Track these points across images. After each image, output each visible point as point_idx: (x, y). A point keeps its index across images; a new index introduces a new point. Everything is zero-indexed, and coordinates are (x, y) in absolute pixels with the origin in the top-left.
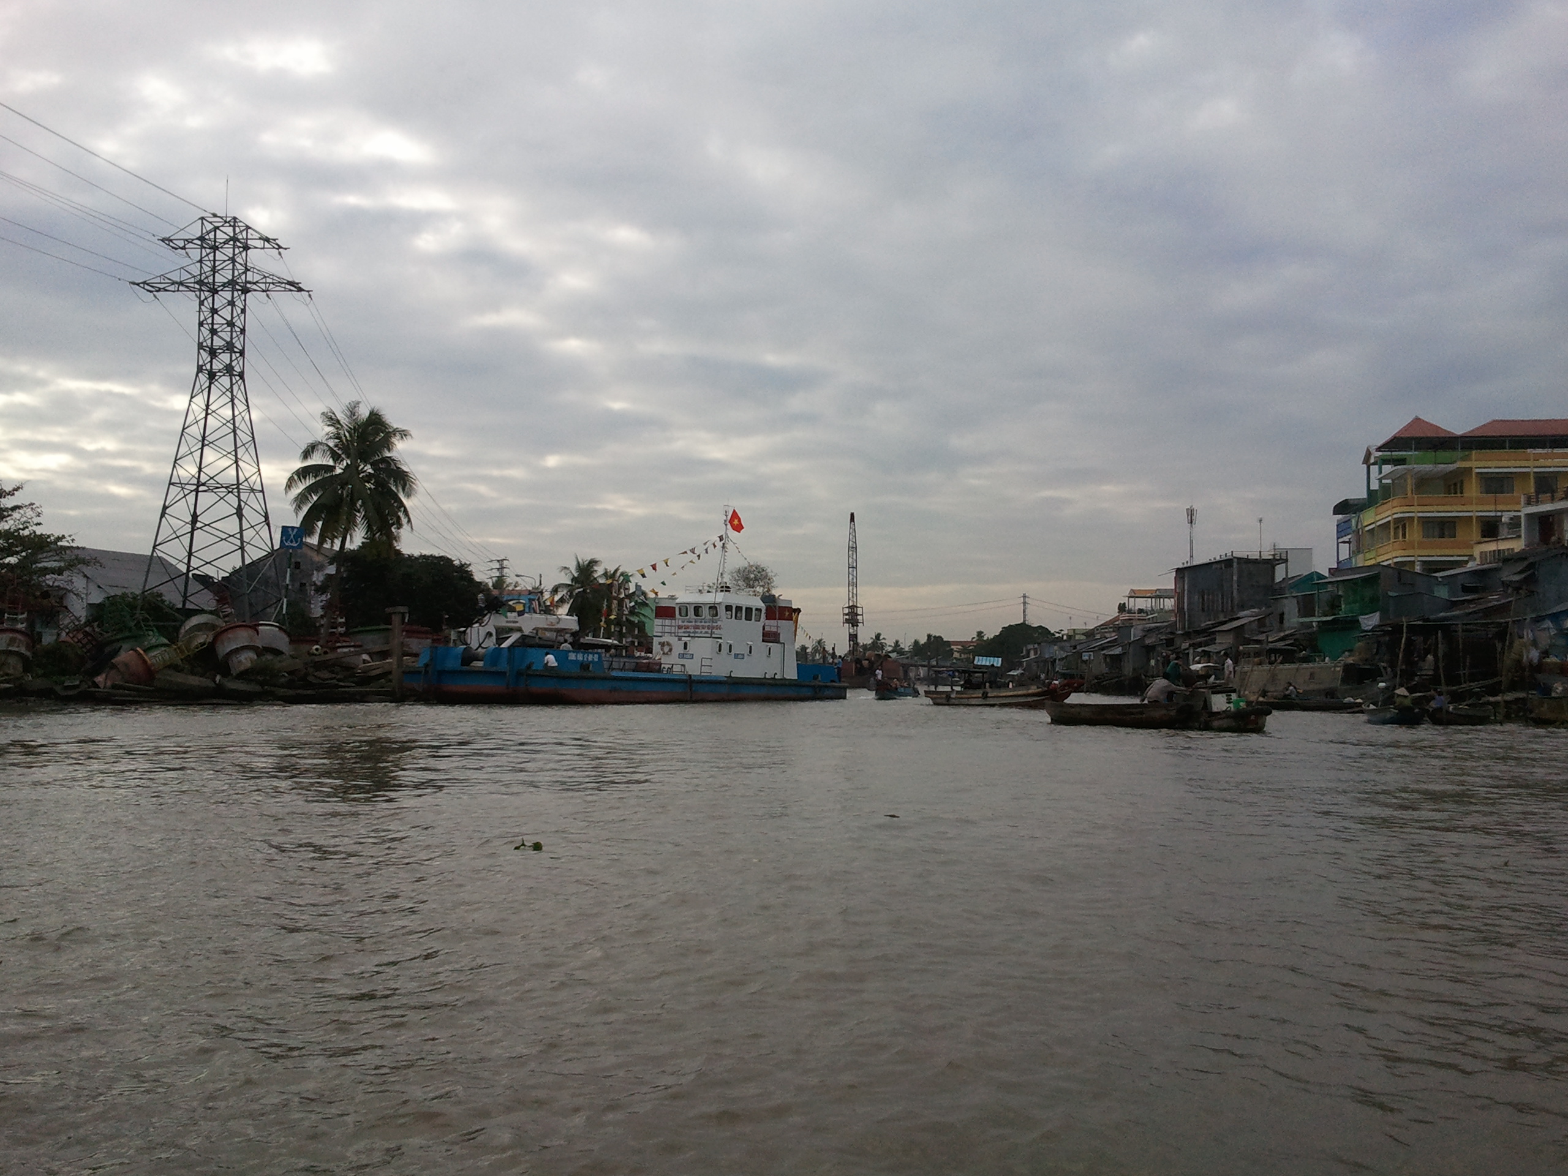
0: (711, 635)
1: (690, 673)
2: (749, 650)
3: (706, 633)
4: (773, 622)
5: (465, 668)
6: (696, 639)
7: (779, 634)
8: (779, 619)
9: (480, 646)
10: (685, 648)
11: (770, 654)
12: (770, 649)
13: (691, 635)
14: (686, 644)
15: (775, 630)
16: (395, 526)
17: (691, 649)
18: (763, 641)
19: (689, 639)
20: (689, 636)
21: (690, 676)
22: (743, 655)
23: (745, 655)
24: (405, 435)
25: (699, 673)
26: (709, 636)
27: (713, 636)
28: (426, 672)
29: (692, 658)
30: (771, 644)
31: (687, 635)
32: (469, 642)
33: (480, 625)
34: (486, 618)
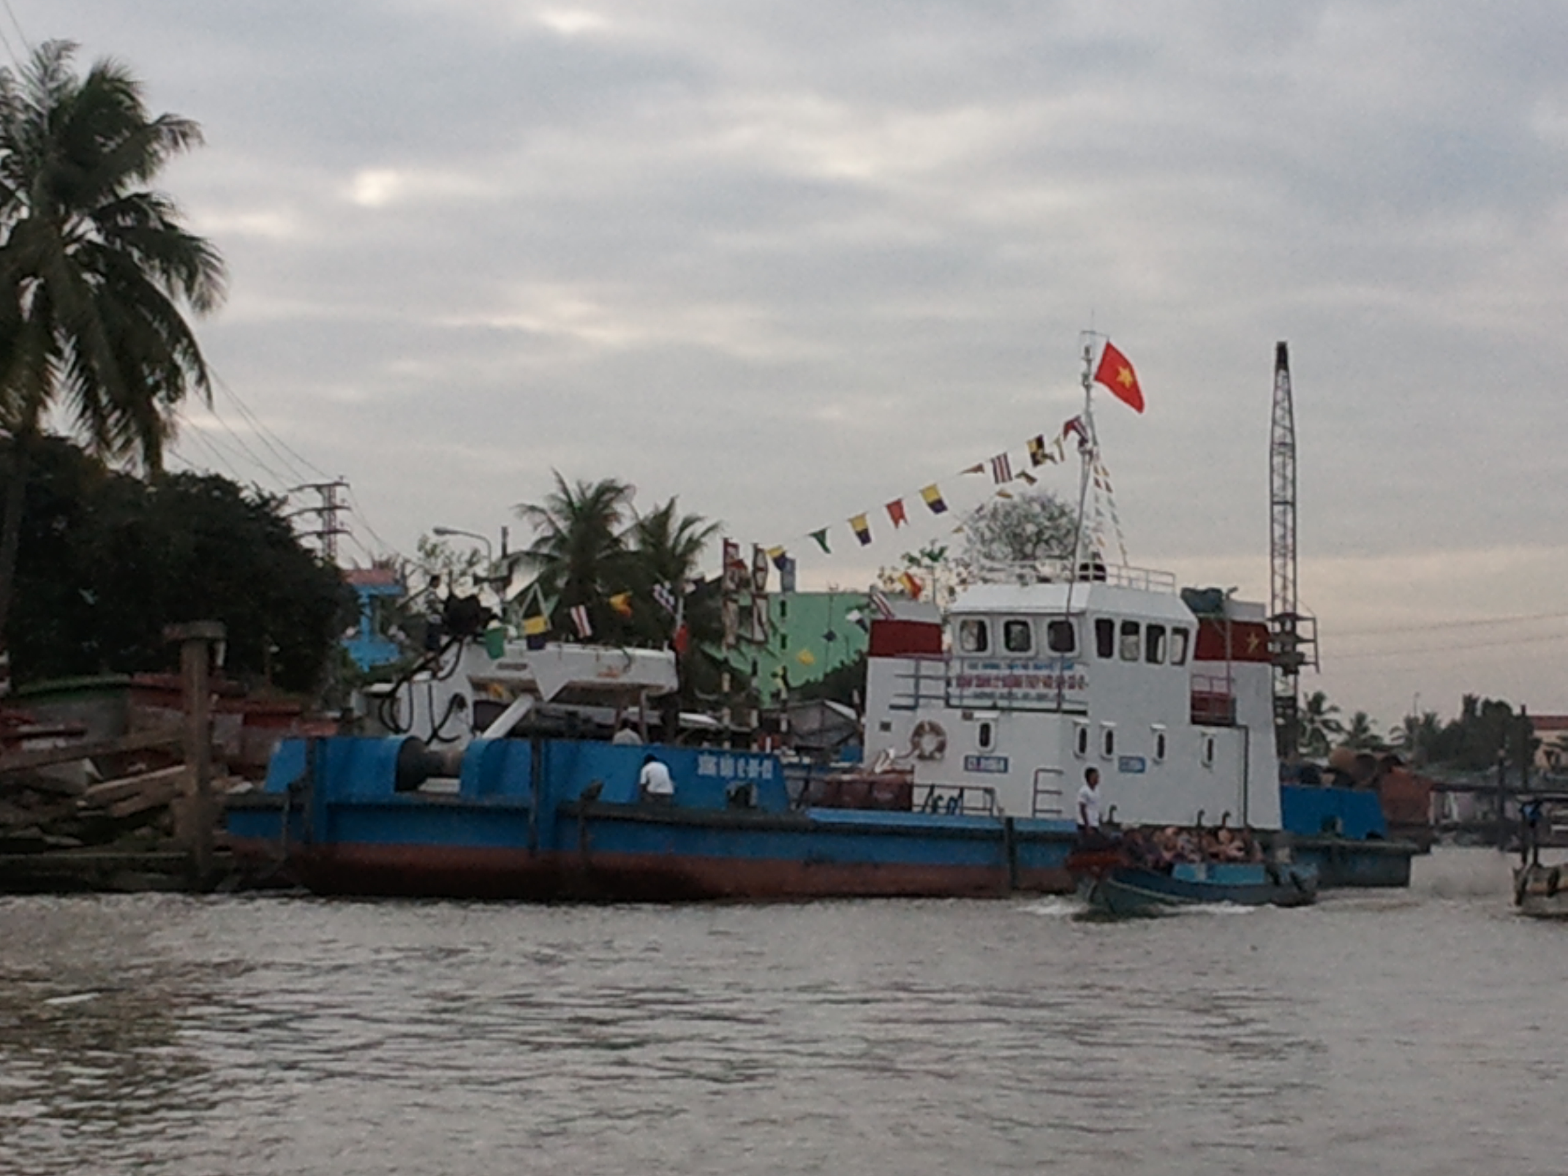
0: (1059, 704)
1: (1008, 813)
2: (1155, 748)
3: (1041, 697)
4: (1218, 667)
5: (406, 796)
6: (1015, 714)
7: (1234, 701)
8: (1235, 658)
9: (435, 734)
10: (985, 741)
11: (1210, 757)
12: (1210, 743)
13: (1002, 703)
14: (985, 729)
15: (1224, 690)
16: (162, 394)
17: (1000, 744)
18: (1195, 721)
19: (993, 714)
20: (994, 708)
21: (1010, 820)
22: (1142, 761)
23: (1149, 763)
24: (184, 135)
25: (1028, 814)
26: (1054, 706)
27: (1066, 706)
28: (296, 809)
29: (1006, 770)
30: (1212, 731)
31: (988, 703)
32: (403, 725)
33: (434, 676)
34: (449, 656)
